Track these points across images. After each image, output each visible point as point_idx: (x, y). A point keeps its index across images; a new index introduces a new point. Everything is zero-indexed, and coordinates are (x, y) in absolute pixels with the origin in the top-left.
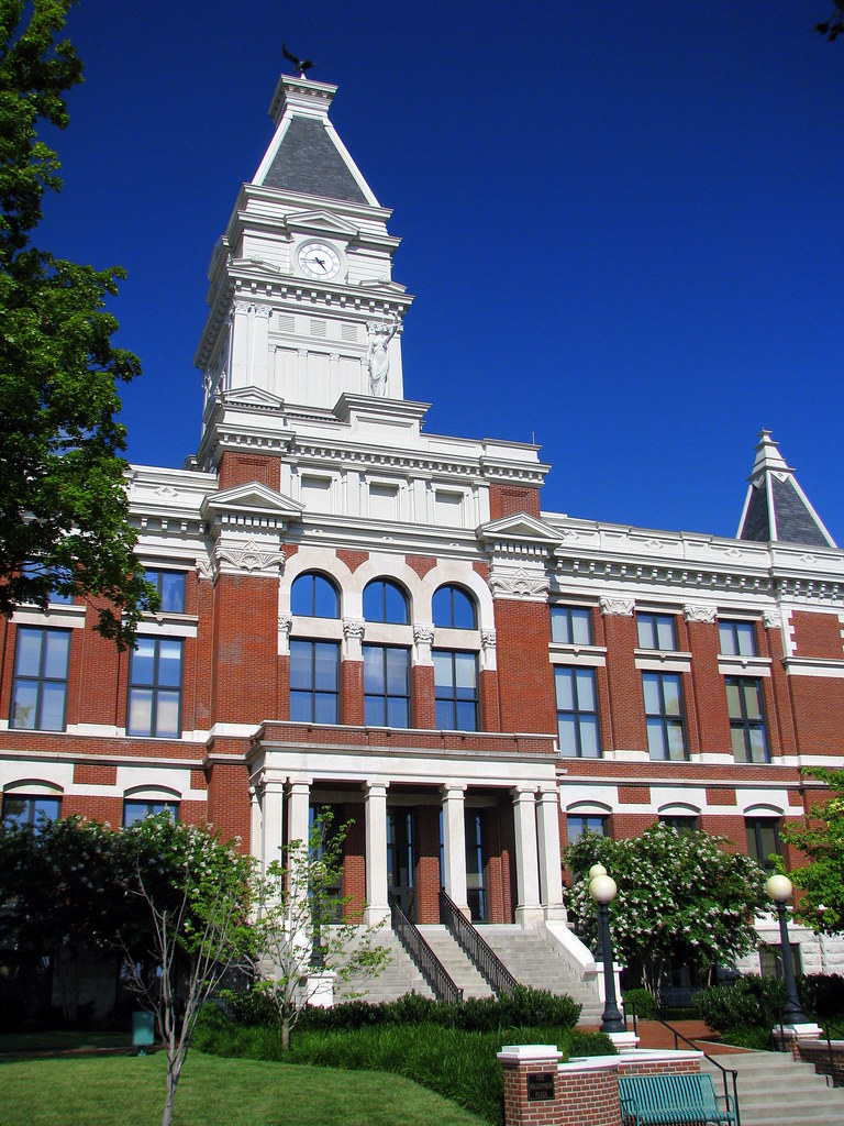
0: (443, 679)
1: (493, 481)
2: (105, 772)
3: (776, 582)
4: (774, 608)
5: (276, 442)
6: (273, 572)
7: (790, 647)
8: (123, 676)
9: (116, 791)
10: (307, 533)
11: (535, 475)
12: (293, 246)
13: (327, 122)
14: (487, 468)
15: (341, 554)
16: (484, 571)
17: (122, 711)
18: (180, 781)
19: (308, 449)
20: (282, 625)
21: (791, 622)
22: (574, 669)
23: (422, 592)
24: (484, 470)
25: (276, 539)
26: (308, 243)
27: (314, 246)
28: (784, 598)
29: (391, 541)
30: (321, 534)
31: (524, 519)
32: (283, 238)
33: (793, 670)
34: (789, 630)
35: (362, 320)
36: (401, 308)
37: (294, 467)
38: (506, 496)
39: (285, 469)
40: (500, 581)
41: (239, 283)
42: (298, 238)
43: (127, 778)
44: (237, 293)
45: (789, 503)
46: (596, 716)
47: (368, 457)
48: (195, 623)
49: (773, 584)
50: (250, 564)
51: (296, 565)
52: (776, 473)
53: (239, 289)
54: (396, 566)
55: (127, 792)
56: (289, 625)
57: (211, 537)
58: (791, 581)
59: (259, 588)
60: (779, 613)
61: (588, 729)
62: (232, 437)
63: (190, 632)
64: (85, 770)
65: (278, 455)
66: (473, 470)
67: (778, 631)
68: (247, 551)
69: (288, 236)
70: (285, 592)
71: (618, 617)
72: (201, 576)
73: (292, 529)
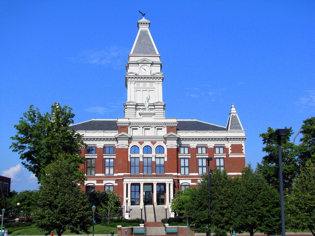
0: (158, 163)
1: (167, 126)
2: (101, 181)
3: (228, 139)
4: (228, 144)
5: (127, 124)
6: (127, 147)
7: (230, 151)
8: (104, 165)
9: (103, 184)
10: (133, 139)
11: (175, 124)
12: (139, 67)
13: (148, 30)
14: (166, 124)
15: (139, 142)
16: (165, 143)
17: (104, 171)
18: (113, 182)
19: (133, 124)
20: (129, 156)
21: (231, 146)
22: (184, 158)
23: (154, 148)
24: (165, 124)
25: (127, 141)
26: (142, 66)
27: (144, 66)
28: (229, 142)
29: (148, 139)
30: (135, 139)
31: (172, 133)
32: (137, 65)
33: (230, 156)
34: (230, 148)
35: (154, 82)
36: (162, 78)
37: (131, 127)
38: (170, 128)
39: (129, 128)
40: (168, 145)
41: (128, 78)
42: (140, 65)
43: (105, 182)
44: (128, 80)
45: (235, 121)
46: (188, 167)
47: (144, 124)
48: (115, 156)
49: (227, 139)
50: (123, 146)
51: (131, 145)
52: (233, 114)
53: (128, 79)
54: (149, 144)
55: (105, 184)
56: (130, 156)
57: (117, 141)
58: (231, 139)
59: (125, 150)
60: (228, 145)
61: (187, 169)
62: (119, 124)
63: (115, 157)
64: (98, 182)
65: (127, 126)
66: (164, 124)
67: (228, 148)
68: (122, 144)
69: (138, 64)
70: (129, 150)
71: (193, 148)
72: (116, 147)
73: (130, 139)
